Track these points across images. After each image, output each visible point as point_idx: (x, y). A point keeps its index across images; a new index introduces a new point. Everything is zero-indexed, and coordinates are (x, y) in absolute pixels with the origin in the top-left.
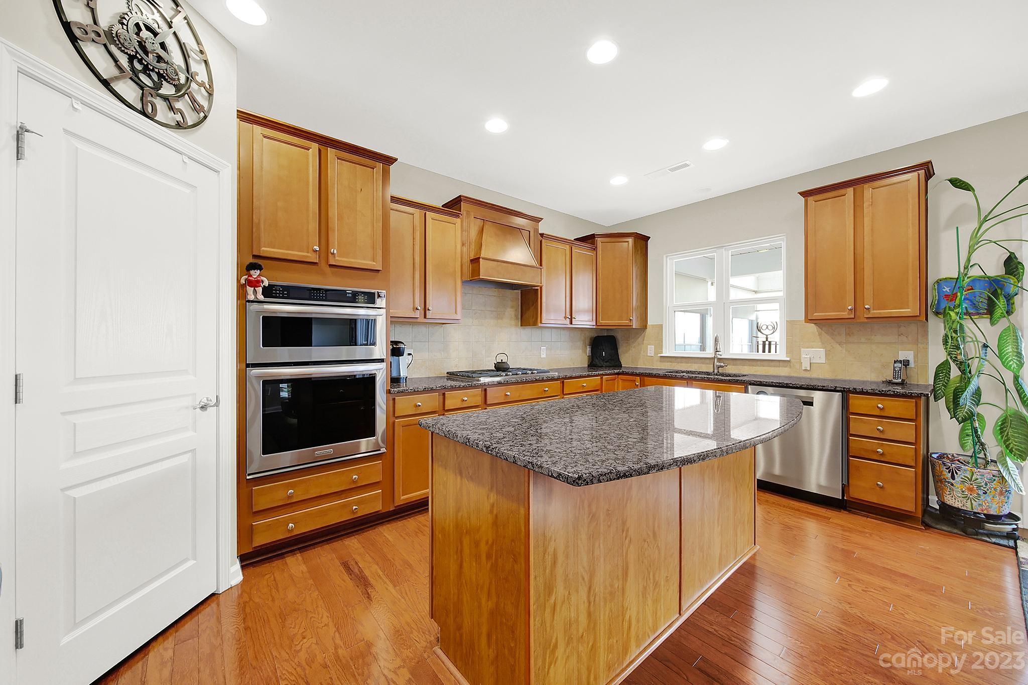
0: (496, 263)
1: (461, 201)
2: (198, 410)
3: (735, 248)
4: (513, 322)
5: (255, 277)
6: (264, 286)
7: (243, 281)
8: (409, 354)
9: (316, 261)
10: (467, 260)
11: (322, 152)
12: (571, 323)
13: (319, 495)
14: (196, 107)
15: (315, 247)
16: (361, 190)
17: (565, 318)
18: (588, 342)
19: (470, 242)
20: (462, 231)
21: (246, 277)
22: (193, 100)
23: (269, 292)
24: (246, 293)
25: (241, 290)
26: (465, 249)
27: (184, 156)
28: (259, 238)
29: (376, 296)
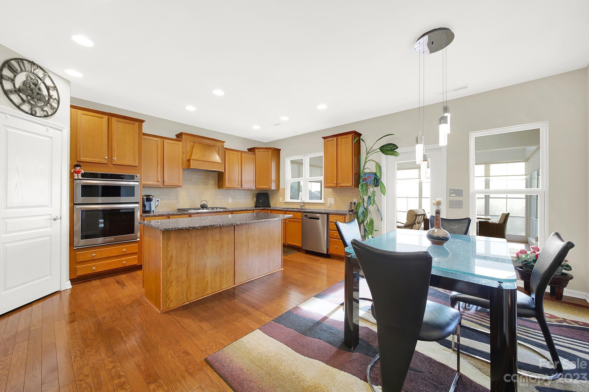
0: (199, 161)
1: (182, 134)
2: (53, 220)
3: (311, 156)
4: (214, 187)
5: (78, 170)
6: (82, 173)
7: (72, 171)
8: (158, 201)
9: (106, 163)
10: (185, 160)
11: (109, 119)
12: (242, 187)
13: (107, 256)
14: (52, 107)
15: (106, 157)
16: (128, 134)
17: (238, 185)
18: (255, 195)
19: (187, 152)
20: (183, 148)
21: (74, 170)
22: (51, 105)
23: (84, 175)
24: (73, 176)
25: (72, 175)
26: (184, 155)
27: (47, 127)
28: (80, 154)
29: (135, 176)
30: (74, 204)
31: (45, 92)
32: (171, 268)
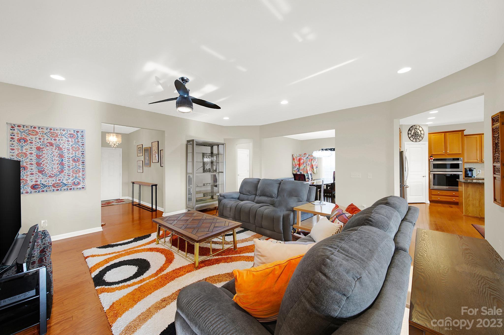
2: (423, 177)
5: (432, 158)
7: (429, 159)
8: (479, 171)
9: (444, 154)
11: (445, 134)
13: (445, 195)
14: (422, 137)
15: (444, 151)
16: (455, 138)
25: (429, 160)
27: (421, 144)
28: (432, 152)
29: (460, 159)
30: (430, 171)
31: (420, 133)
32: (469, 199)
